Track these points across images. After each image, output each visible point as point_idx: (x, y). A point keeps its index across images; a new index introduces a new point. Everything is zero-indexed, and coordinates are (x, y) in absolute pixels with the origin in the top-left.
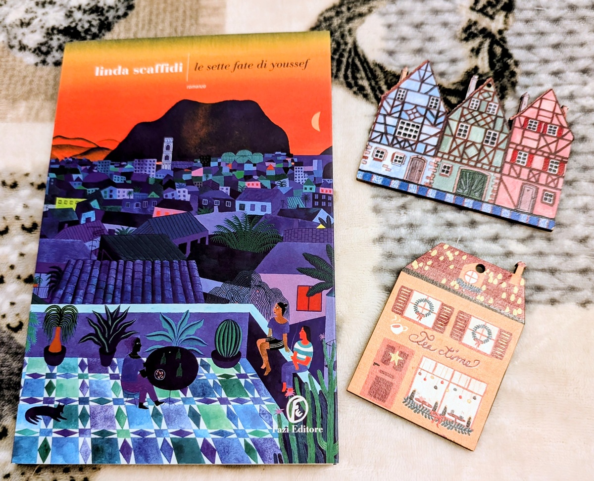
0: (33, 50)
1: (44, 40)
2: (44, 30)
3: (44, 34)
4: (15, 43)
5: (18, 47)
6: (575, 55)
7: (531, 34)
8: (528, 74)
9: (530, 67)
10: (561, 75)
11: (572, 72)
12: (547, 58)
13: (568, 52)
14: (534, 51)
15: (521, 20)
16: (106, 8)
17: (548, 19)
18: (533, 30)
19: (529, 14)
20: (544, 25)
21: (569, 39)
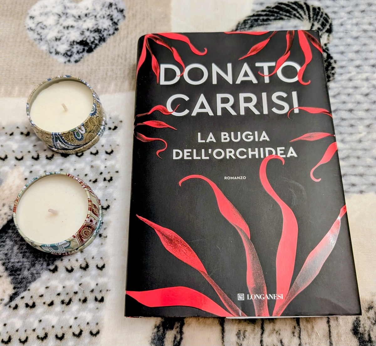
0: (63, 54)
1: (69, 48)
2: (69, 43)
3: (69, 45)
4: (53, 50)
5: (54, 53)
6: (368, 57)
7: (343, 45)
8: (342, 67)
9: (343, 63)
10: (361, 68)
11: (366, 66)
12: (352, 58)
13: (364, 55)
14: (345, 54)
15: (337, 38)
16: (103, 30)
17: (352, 37)
18: (344, 43)
19: (342, 35)
20: (349, 41)
21: (364, 48)
